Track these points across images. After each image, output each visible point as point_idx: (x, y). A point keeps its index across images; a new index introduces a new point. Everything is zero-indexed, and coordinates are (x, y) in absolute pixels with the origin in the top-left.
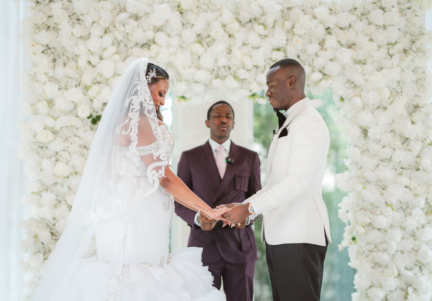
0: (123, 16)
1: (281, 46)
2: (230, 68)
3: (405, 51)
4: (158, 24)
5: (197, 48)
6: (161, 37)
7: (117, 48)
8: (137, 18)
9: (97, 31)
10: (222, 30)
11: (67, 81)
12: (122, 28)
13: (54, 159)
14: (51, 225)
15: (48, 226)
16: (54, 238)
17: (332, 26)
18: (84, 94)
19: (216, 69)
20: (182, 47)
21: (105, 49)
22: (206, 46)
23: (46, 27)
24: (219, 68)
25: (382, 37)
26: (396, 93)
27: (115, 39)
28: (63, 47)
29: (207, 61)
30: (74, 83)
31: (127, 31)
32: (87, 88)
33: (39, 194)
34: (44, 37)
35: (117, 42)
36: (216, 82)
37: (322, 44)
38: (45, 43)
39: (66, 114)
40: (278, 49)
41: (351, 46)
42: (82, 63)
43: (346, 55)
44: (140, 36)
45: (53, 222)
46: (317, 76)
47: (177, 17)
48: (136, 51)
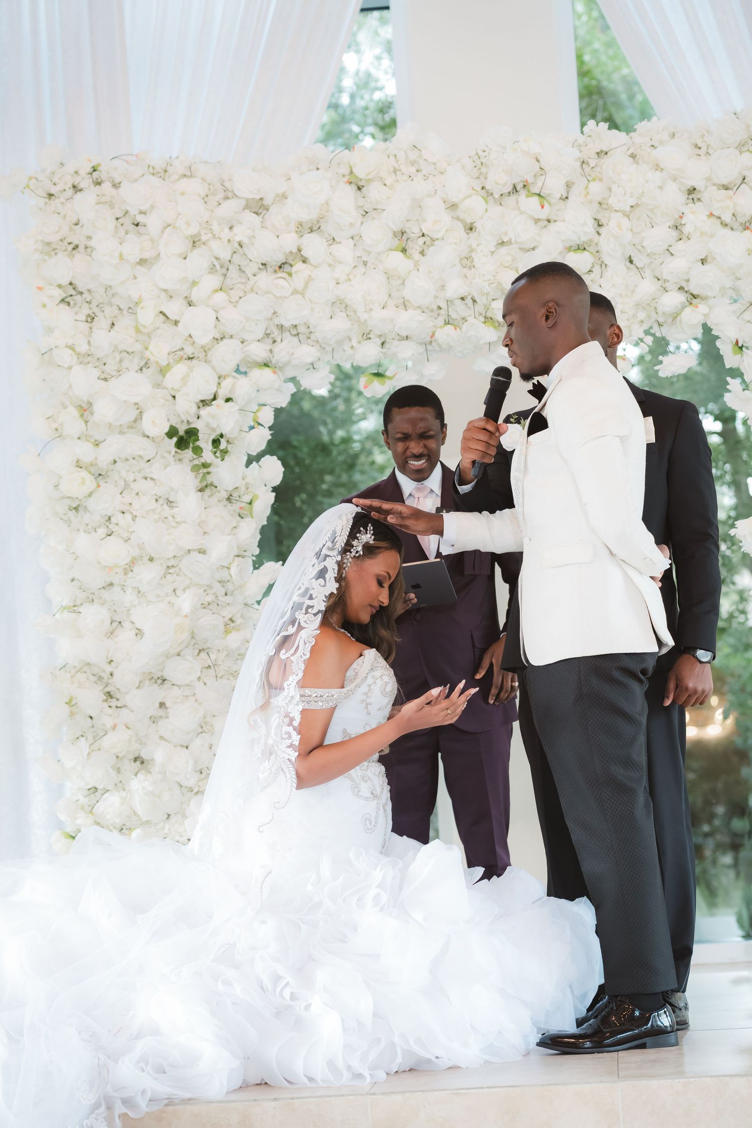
0: (230, 207)
1: (584, 239)
2: (474, 301)
4: (306, 216)
5: (398, 262)
6: (313, 245)
7: (222, 278)
8: (259, 207)
9: (172, 245)
10: (446, 218)
11: (121, 361)
12: (226, 234)
13: (102, 531)
14: (106, 676)
15: (100, 678)
16: (114, 703)
17: (699, 185)
18: (158, 386)
19: (443, 305)
20: (365, 263)
21: (194, 283)
22: (417, 256)
23: (70, 247)
24: (449, 302)
27: (217, 259)
28: (107, 288)
30: (137, 362)
31: (238, 239)
32: (163, 371)
33: (74, 608)
35: (222, 267)
36: (445, 334)
37: (680, 226)
38: (64, 282)
39: (121, 433)
40: (581, 248)
41: (746, 225)
42: (147, 316)
45: (109, 669)
46: (674, 299)
47: (346, 198)
48: (265, 280)
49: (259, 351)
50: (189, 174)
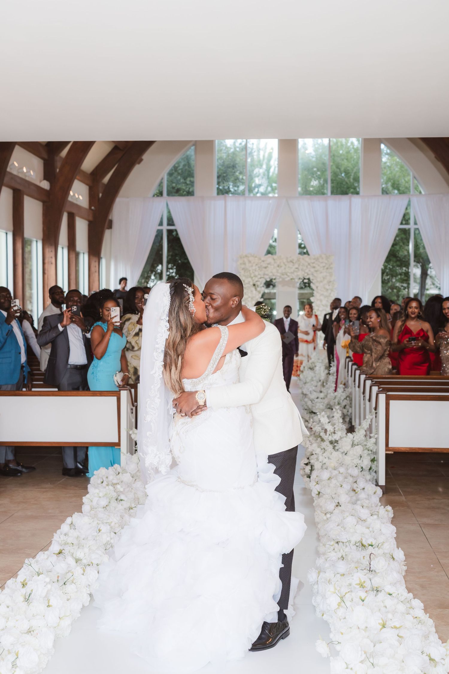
0: (260, 261)
3: (327, 269)
5: (278, 268)
6: (269, 266)
7: (259, 269)
9: (254, 265)
21: (256, 269)
25: (322, 265)
26: (324, 278)
29: (280, 271)
34: (243, 266)
35: (259, 267)
36: (282, 276)
37: (307, 267)
41: (314, 267)
42: (251, 272)
43: (312, 270)
44: (264, 265)
46: (306, 274)
47: (273, 261)
48: (264, 269)
49: (262, 276)
50: (256, 257)
